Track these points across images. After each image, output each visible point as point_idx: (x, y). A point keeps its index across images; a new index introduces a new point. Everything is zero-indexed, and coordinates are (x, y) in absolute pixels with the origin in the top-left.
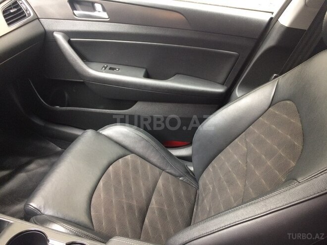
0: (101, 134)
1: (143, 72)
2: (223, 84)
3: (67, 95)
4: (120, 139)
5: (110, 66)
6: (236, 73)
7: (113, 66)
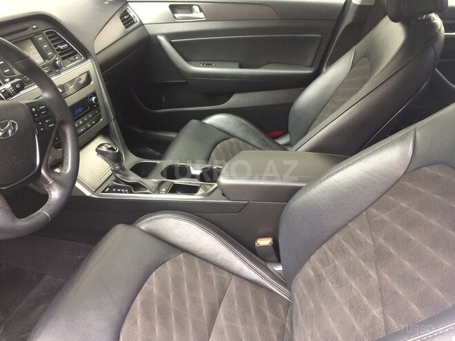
0: (204, 123)
1: (237, 64)
2: (311, 66)
3: (164, 99)
4: (222, 125)
5: (206, 63)
6: (322, 53)
7: (209, 63)
